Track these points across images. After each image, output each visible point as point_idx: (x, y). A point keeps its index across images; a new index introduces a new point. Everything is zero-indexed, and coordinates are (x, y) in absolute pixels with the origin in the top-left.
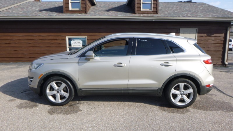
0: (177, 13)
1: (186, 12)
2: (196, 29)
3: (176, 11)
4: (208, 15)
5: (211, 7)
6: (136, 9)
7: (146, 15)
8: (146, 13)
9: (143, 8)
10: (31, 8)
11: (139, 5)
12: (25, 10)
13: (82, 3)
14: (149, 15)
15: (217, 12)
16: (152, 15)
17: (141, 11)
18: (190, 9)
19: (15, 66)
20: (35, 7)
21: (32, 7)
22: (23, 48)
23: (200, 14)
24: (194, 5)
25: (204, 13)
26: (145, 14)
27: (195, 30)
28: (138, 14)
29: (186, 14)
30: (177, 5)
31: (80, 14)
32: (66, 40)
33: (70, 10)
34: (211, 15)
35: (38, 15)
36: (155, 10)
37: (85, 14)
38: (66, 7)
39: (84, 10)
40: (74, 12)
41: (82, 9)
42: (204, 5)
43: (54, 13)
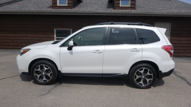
0: (152, 9)
1: (161, 8)
2: (170, 24)
3: (152, 8)
4: (182, 11)
5: (185, 4)
6: (116, 5)
7: (124, 10)
8: (125, 8)
9: (122, 4)
10: (26, 4)
11: (118, 2)
12: (21, 5)
14: (127, 10)
15: (190, 8)
16: (129, 10)
17: (119, 7)
18: (165, 6)
20: (31, 3)
21: (28, 3)
22: (18, 37)
23: (174, 10)
24: (169, 3)
25: (178, 9)
28: (117, 10)
29: (161, 10)
30: (153, 2)
31: (66, 9)
32: (54, 31)
33: (58, 5)
34: (184, 11)
35: (30, 10)
36: (132, 6)
37: (70, 9)
38: (54, 3)
39: (70, 6)
40: (61, 8)
41: (68, 5)
42: (178, 2)
43: (44, 9)
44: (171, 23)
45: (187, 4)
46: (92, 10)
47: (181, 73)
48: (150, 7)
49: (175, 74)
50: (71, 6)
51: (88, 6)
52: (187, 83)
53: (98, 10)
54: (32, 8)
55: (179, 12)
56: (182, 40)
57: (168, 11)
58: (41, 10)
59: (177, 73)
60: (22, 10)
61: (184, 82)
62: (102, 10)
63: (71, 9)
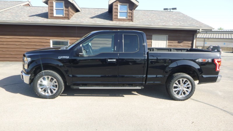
1: (159, 21)
3: (150, 20)
4: (177, 23)
6: (114, 17)
7: (122, 22)
8: (123, 20)
9: (120, 16)
10: (19, 13)
11: (116, 14)
12: (14, 14)
13: (65, 10)
14: (125, 22)
16: (127, 22)
17: (118, 18)
18: (164, 18)
19: (2, 65)
20: (24, 11)
21: (21, 11)
22: (11, 49)
23: (171, 23)
25: (174, 21)
27: (166, 37)
28: (115, 21)
29: (158, 22)
30: (154, 14)
31: (63, 20)
32: (50, 43)
33: (54, 16)
34: (179, 24)
35: (24, 20)
36: (130, 18)
38: (50, 14)
40: (57, 18)
41: (65, 15)
42: (179, 14)
44: (167, 36)
45: (186, 16)
48: (149, 19)
50: (68, 16)
53: (96, 22)
54: (26, 18)
57: (164, 23)
60: (16, 19)
62: (100, 22)
63: (69, 19)
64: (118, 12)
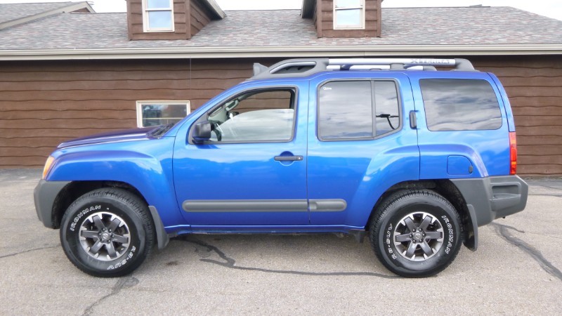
0: (433, 33)
1: (460, 32)
3: (430, 30)
4: (520, 37)
5: (529, 16)
6: (320, 25)
7: (346, 40)
8: (348, 35)
10: (53, 29)
11: (326, 15)
13: (175, 13)
14: (355, 40)
15: (546, 30)
16: (362, 40)
17: (332, 29)
18: (472, 23)
22: (27, 131)
23: (499, 37)
24: (484, 14)
25: (508, 32)
26: (345, 37)
28: (324, 39)
29: (458, 35)
30: (436, 15)
31: (171, 42)
32: (135, 110)
33: (145, 31)
34: (527, 38)
35: (59, 47)
36: (370, 28)
37: (183, 41)
38: (133, 25)
39: (181, 31)
40: (154, 37)
41: (175, 29)
42: (510, 11)
43: (104, 42)
45: (536, 15)
46: (249, 41)
47: (523, 232)
48: (425, 29)
49: (504, 236)
50: (184, 31)
51: (238, 31)
52: (542, 267)
54: (66, 41)
55: (511, 42)
56: (528, 125)
57: (479, 38)
58: (96, 46)
59: (510, 230)
61: (533, 262)
62: (280, 42)
63: (187, 39)
64: (334, 9)
